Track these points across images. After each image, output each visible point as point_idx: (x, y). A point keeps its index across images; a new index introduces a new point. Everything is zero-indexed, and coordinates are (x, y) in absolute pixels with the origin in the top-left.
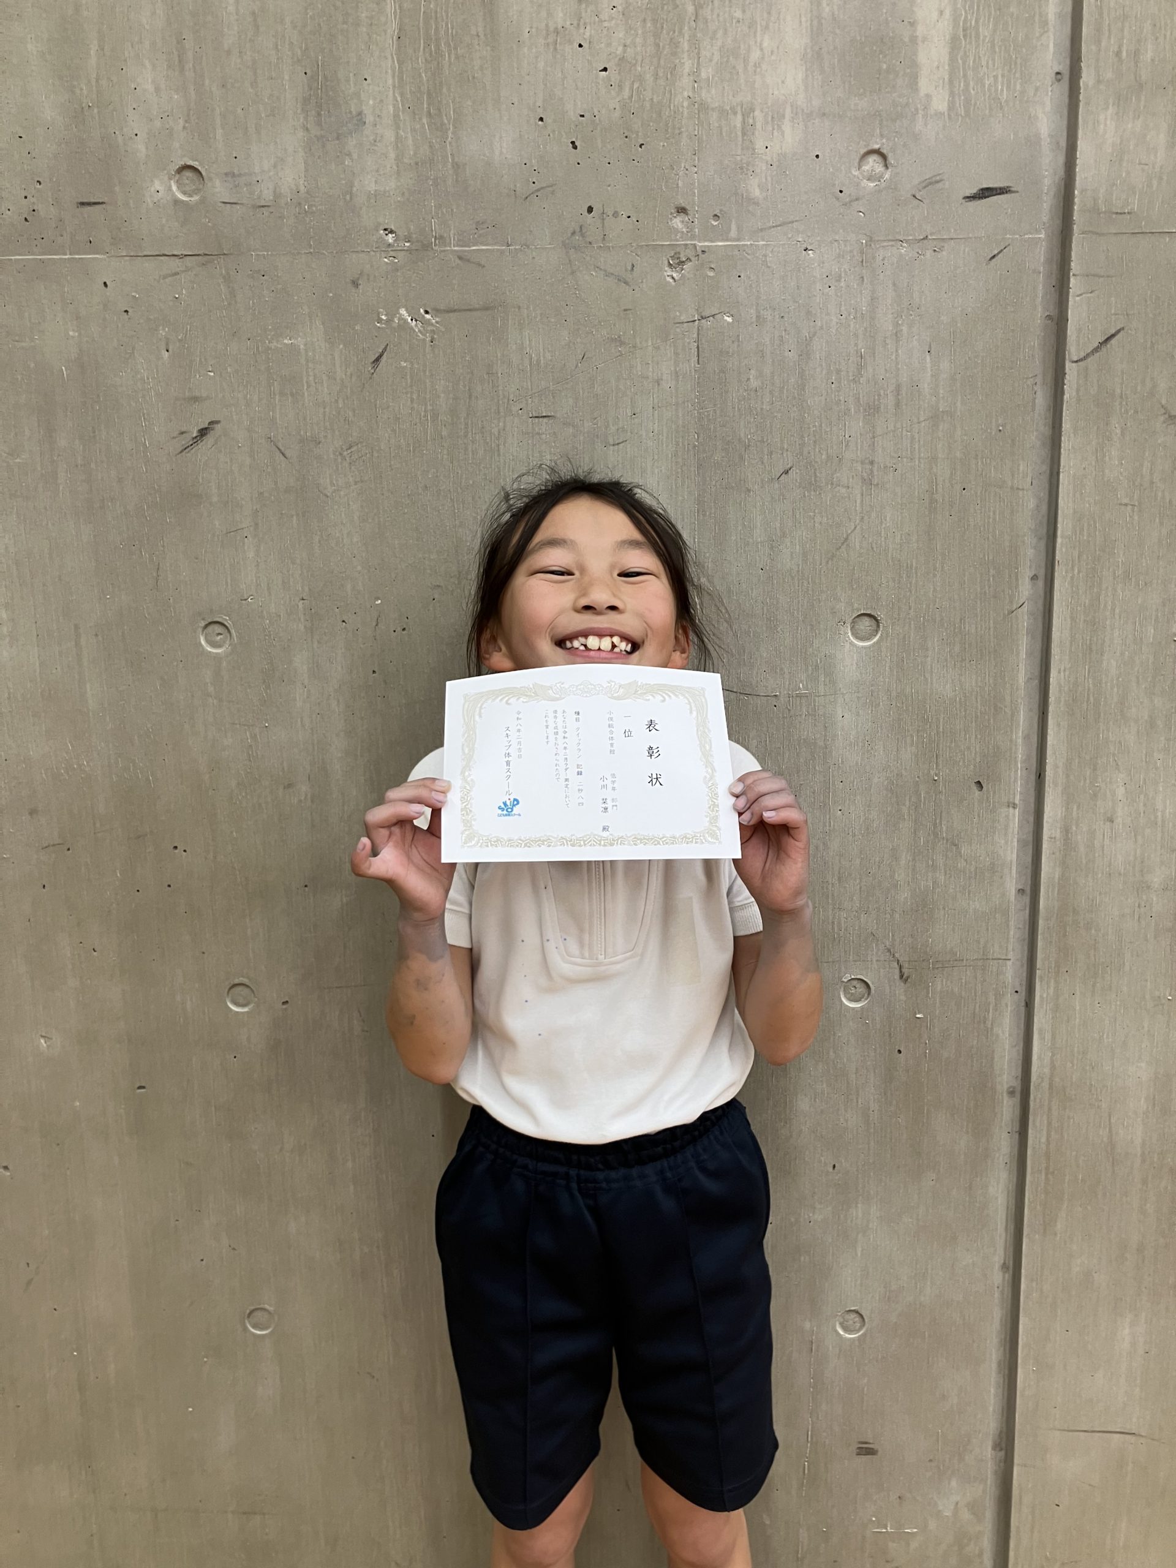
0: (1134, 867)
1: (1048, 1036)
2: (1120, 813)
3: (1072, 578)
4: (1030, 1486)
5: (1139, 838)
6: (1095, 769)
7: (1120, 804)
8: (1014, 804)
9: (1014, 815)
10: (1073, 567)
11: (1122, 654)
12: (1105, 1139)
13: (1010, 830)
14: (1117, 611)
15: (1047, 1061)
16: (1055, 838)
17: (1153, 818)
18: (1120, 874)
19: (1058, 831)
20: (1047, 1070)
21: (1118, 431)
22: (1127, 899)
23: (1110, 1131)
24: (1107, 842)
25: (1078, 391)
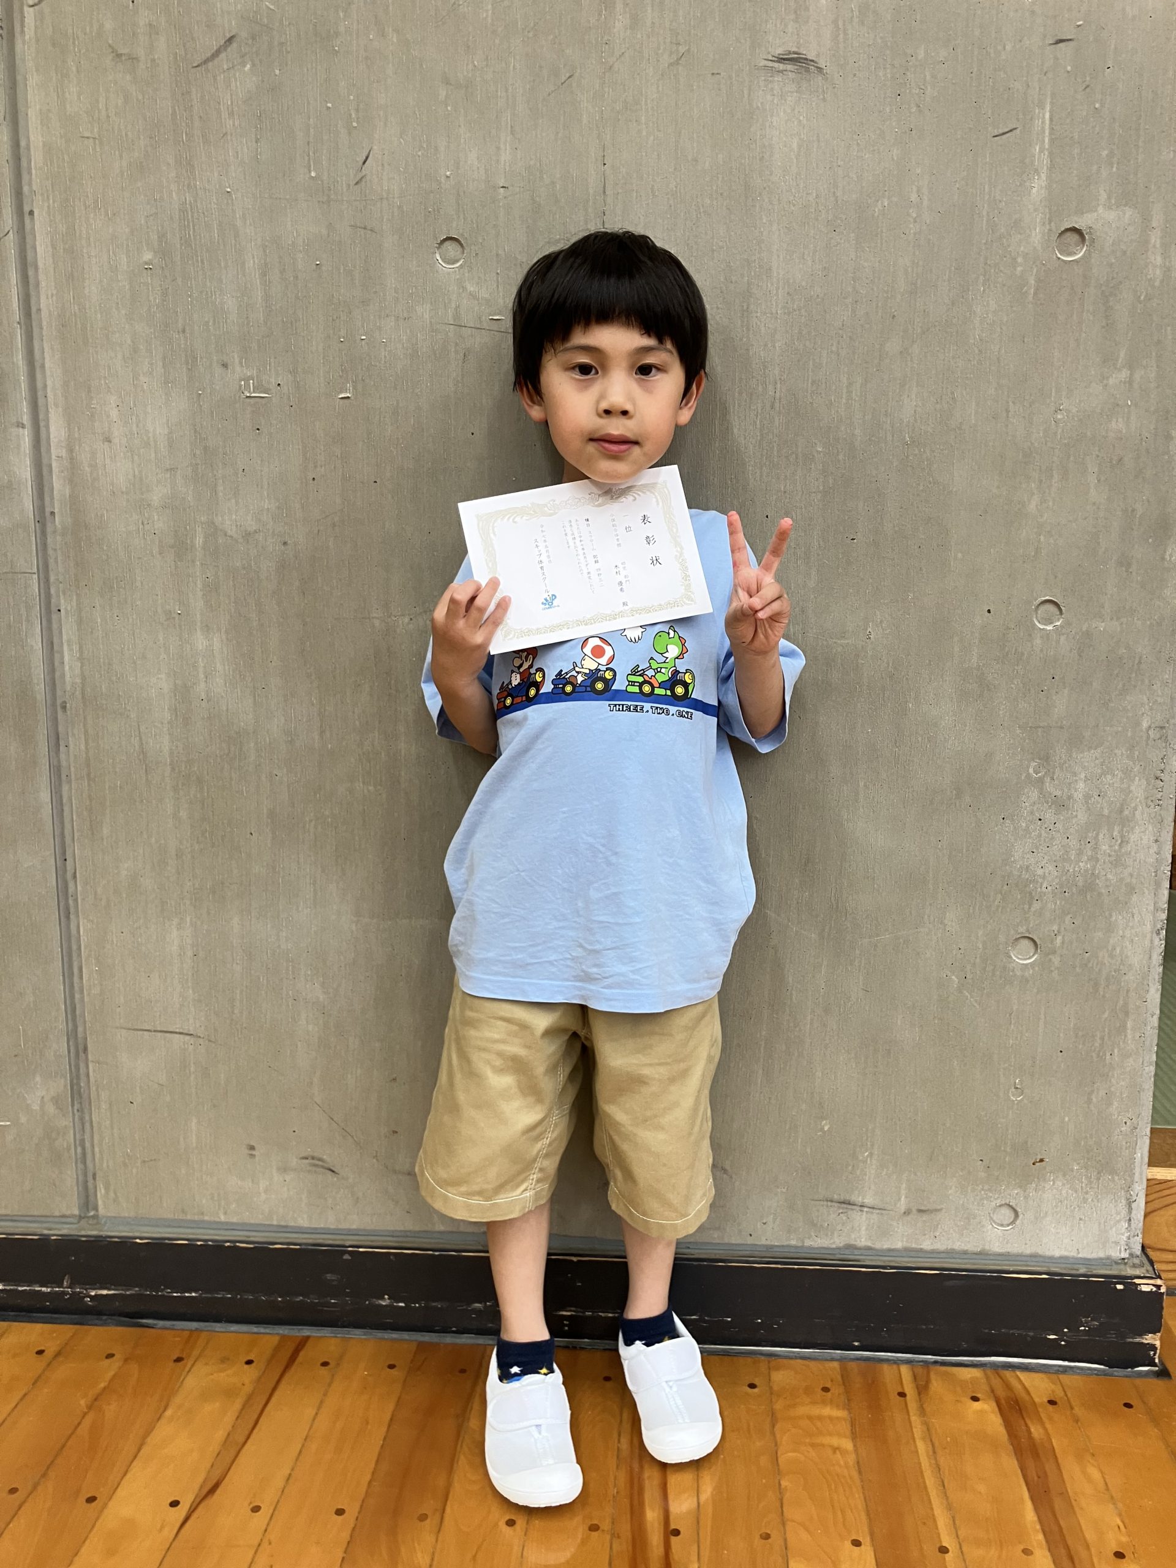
0: (134, 485)
1: (75, 647)
2: (116, 433)
3: (49, 207)
4: (105, 1082)
5: (136, 458)
6: (89, 391)
7: (116, 424)
8: (23, 424)
9: (23, 435)
10: (48, 197)
11: (101, 281)
12: (137, 747)
13: (22, 449)
14: (91, 239)
15: (77, 671)
16: (62, 457)
17: (145, 439)
18: (122, 493)
19: (64, 451)
20: (78, 681)
21: (74, 69)
22: (131, 517)
23: (141, 739)
24: (108, 461)
25: (36, 32)
